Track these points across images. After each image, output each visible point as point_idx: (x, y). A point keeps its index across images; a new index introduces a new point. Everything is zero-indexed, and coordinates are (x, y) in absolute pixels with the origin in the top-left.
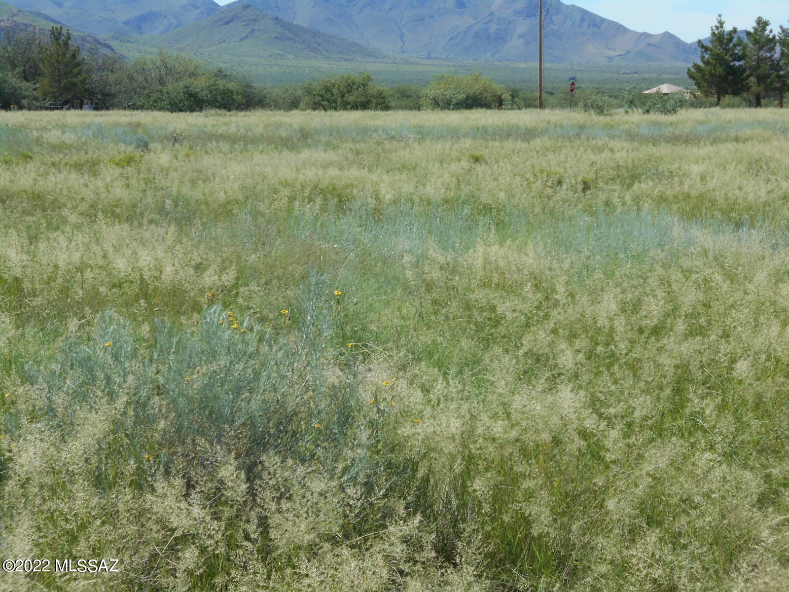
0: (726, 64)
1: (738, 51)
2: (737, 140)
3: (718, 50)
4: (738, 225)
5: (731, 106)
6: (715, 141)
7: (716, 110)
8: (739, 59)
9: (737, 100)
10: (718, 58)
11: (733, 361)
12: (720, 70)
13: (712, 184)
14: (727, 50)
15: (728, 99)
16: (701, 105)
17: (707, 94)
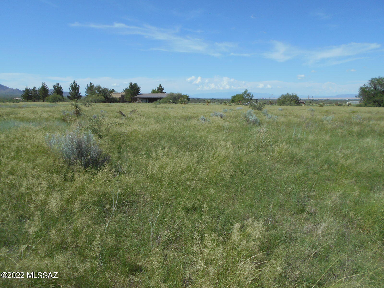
0: (28, 94)
1: (30, 92)
2: (30, 107)
3: (27, 92)
4: (30, 122)
5: (29, 102)
6: (27, 108)
7: (27, 102)
8: (31, 94)
9: (31, 100)
10: (27, 94)
11: (27, 146)
12: (27, 95)
13: (25, 115)
14: (28, 92)
15: (29, 100)
16: (24, 101)
17: (25, 99)
